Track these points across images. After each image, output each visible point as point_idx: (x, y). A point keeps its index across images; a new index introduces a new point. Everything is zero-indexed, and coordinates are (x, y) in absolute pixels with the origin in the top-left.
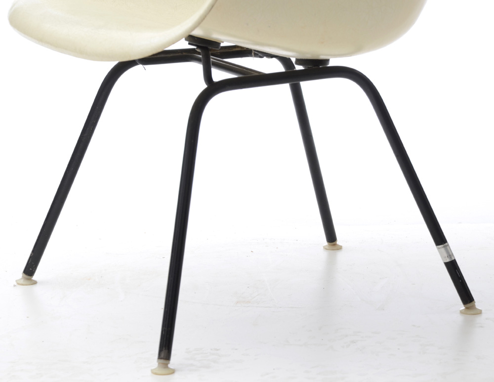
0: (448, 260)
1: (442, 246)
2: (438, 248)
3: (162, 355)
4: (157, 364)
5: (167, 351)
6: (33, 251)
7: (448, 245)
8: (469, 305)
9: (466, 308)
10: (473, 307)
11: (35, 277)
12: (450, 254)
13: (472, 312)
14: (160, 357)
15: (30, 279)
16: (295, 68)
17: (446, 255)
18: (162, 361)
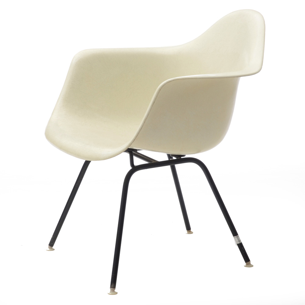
0: (239, 243)
1: (236, 236)
2: (234, 238)
3: (112, 286)
4: (110, 290)
5: (114, 284)
6: (53, 236)
7: (238, 236)
8: (248, 263)
9: (247, 264)
10: (250, 264)
11: (53, 247)
12: (239, 240)
13: (249, 266)
14: (111, 287)
15: (52, 248)
16: (173, 158)
17: (238, 241)
18: (112, 289)
